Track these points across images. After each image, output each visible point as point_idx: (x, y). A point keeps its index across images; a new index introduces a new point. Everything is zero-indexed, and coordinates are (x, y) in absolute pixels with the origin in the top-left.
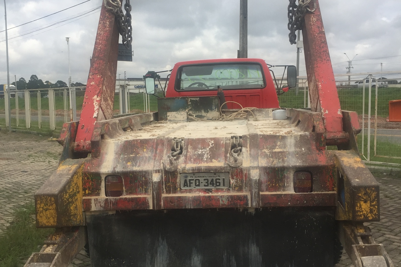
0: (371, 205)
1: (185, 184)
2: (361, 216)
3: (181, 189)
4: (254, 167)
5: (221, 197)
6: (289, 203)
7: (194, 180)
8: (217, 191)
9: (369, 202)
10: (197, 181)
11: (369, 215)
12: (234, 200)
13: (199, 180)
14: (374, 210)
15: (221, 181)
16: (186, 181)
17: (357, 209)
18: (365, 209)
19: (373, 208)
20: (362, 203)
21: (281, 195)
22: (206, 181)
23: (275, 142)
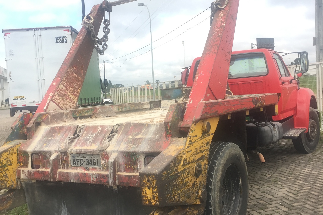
0: (153, 192)
1: (74, 163)
2: (146, 201)
3: (71, 166)
4: (115, 151)
5: (92, 174)
6: (137, 184)
7: (80, 159)
8: (93, 169)
9: (151, 188)
10: (82, 160)
11: (153, 201)
12: (100, 178)
13: (82, 159)
14: (156, 197)
15: (96, 161)
16: (74, 160)
17: (143, 194)
18: (149, 195)
19: (155, 195)
20: (146, 189)
21: (131, 176)
22: (87, 161)
23: (141, 130)
